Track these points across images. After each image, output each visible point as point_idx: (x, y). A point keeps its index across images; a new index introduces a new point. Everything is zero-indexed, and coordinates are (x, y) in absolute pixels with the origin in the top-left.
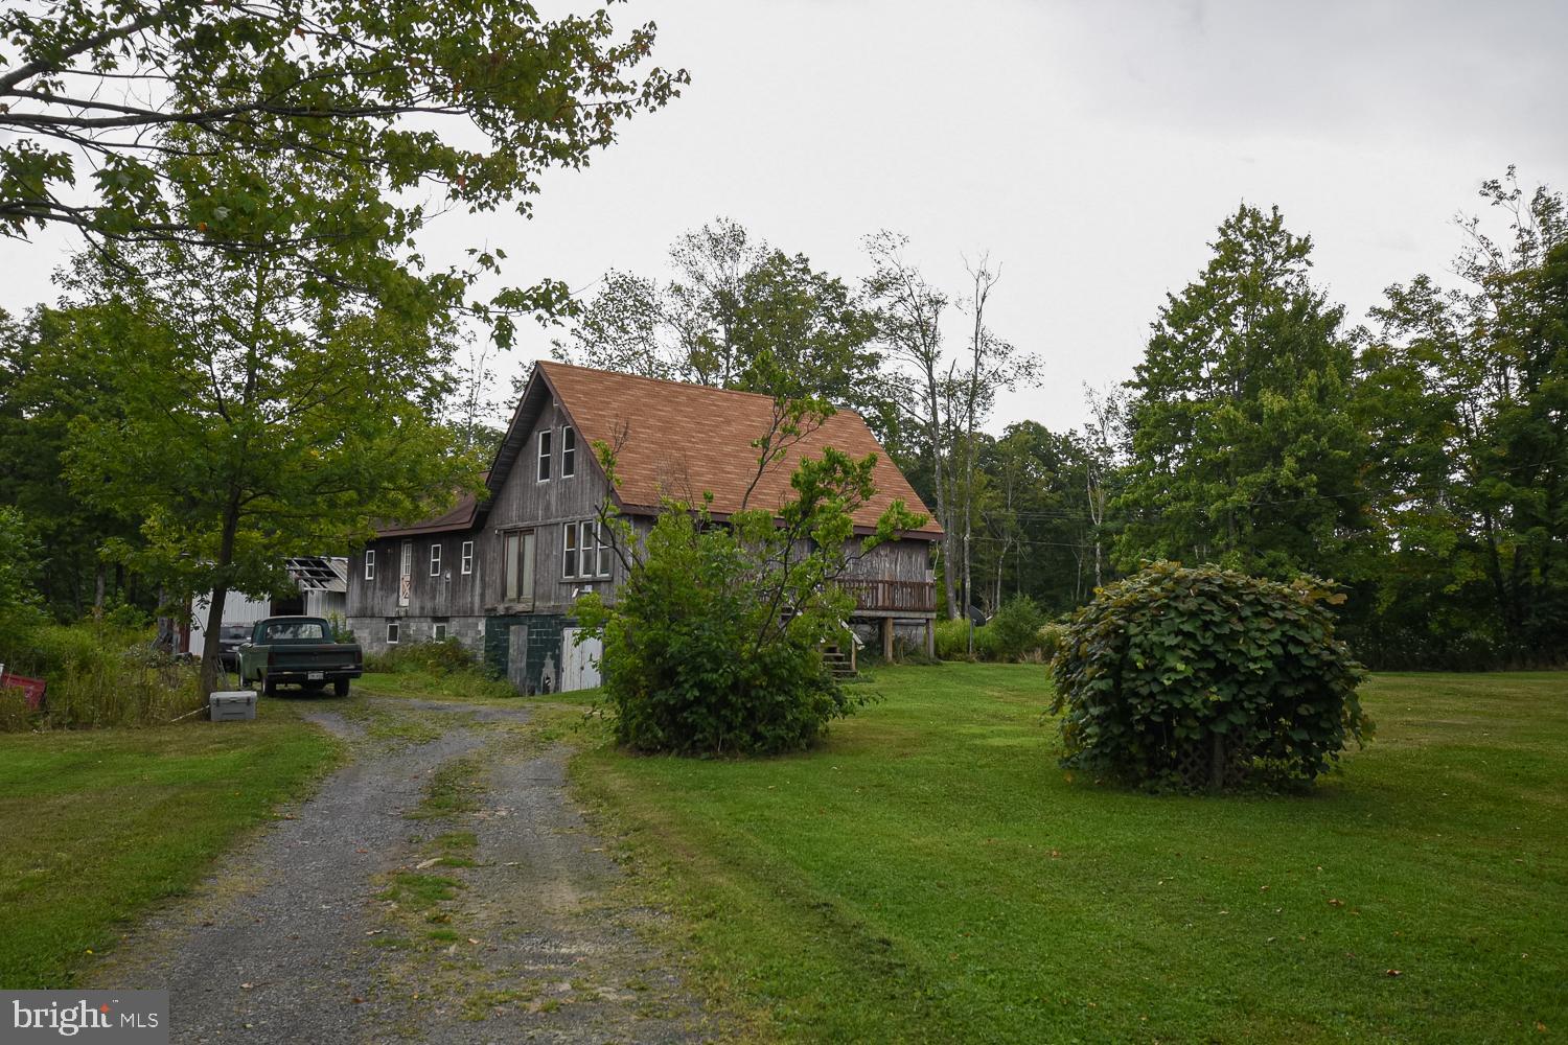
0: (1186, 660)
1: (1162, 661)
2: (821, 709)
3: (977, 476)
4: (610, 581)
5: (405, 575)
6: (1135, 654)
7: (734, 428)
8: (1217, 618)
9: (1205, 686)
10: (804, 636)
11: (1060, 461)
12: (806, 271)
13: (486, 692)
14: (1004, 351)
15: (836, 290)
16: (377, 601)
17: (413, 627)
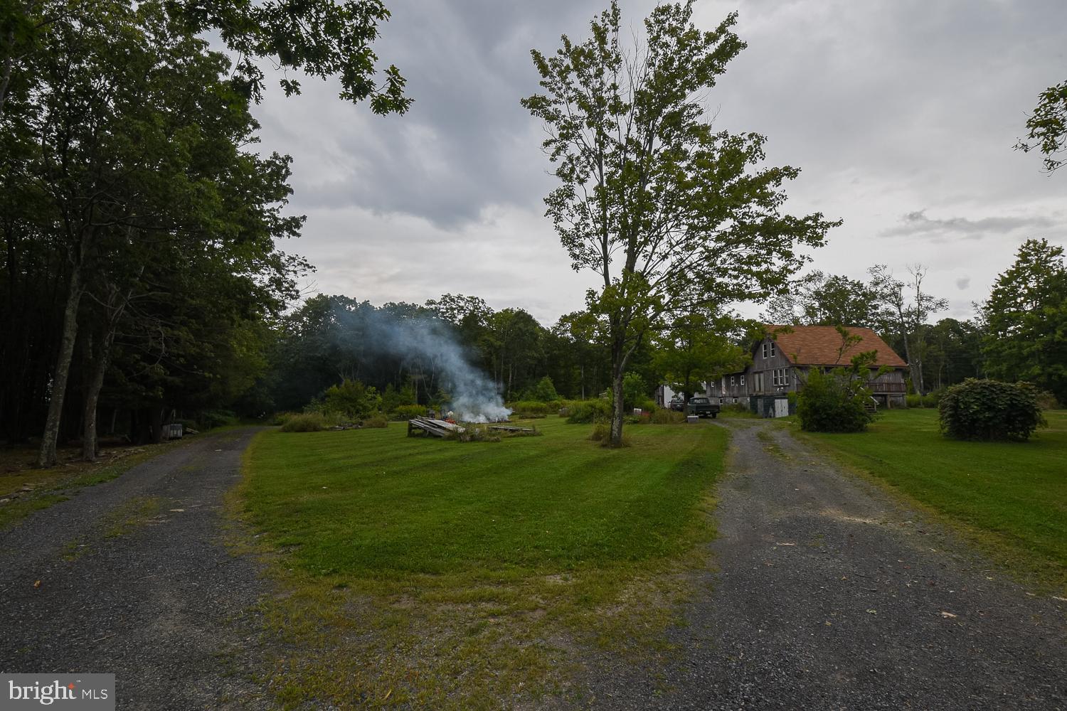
0: (977, 406)
1: (970, 406)
2: (864, 421)
3: (921, 343)
4: (789, 386)
5: (723, 385)
6: (960, 404)
7: (826, 338)
8: (987, 394)
9: (984, 412)
10: (857, 401)
11: (964, 332)
12: (847, 280)
13: (752, 417)
14: (930, 299)
15: (860, 286)
16: (715, 392)
17: (727, 400)
